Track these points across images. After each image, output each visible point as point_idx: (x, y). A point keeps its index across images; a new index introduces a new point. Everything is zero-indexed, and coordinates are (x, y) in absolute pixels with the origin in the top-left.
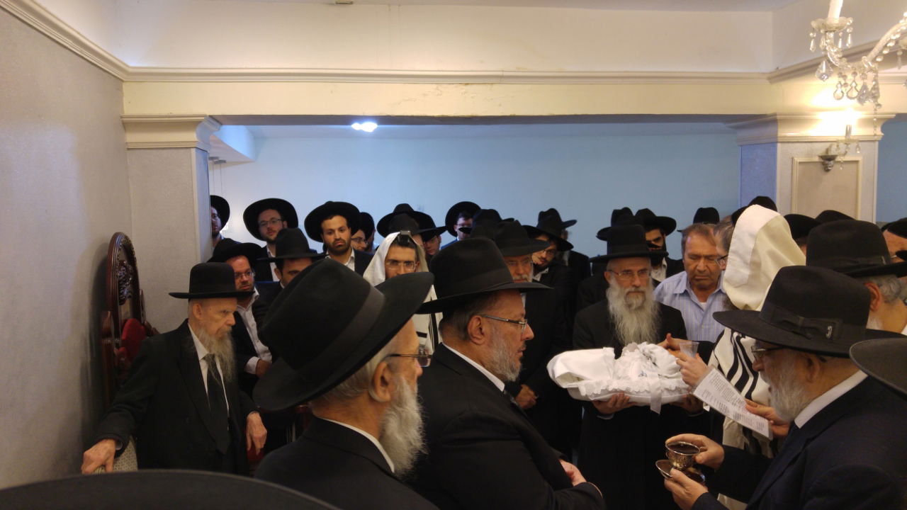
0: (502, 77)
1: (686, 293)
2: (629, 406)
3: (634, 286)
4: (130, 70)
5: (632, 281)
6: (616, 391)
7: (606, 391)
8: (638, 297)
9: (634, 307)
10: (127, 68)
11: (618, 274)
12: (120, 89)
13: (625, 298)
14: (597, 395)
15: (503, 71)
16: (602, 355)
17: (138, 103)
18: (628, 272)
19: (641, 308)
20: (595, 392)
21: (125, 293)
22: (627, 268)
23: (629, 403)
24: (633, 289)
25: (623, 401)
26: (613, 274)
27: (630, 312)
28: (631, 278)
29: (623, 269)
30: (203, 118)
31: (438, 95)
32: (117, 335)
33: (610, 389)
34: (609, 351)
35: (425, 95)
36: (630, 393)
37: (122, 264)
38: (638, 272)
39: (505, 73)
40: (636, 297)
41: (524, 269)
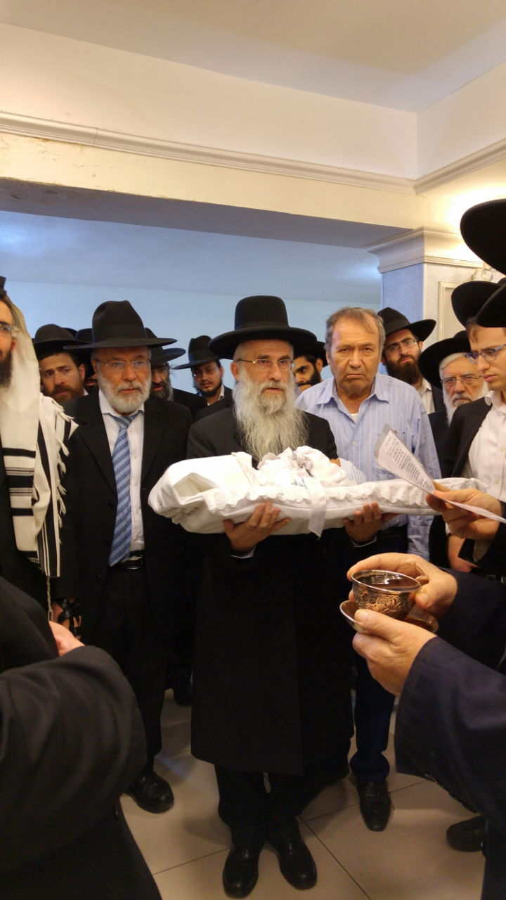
0: (96, 137)
1: (332, 403)
3: (273, 380)
5: (269, 373)
8: (276, 398)
9: (271, 411)
11: (252, 362)
13: (259, 397)
15: (97, 129)
18: (264, 360)
19: (279, 413)
22: (263, 354)
24: (271, 384)
26: (243, 363)
27: (265, 417)
28: (267, 369)
29: (257, 356)
34: (244, 458)
38: (278, 360)
39: (100, 133)
40: (273, 396)
41: (135, 373)
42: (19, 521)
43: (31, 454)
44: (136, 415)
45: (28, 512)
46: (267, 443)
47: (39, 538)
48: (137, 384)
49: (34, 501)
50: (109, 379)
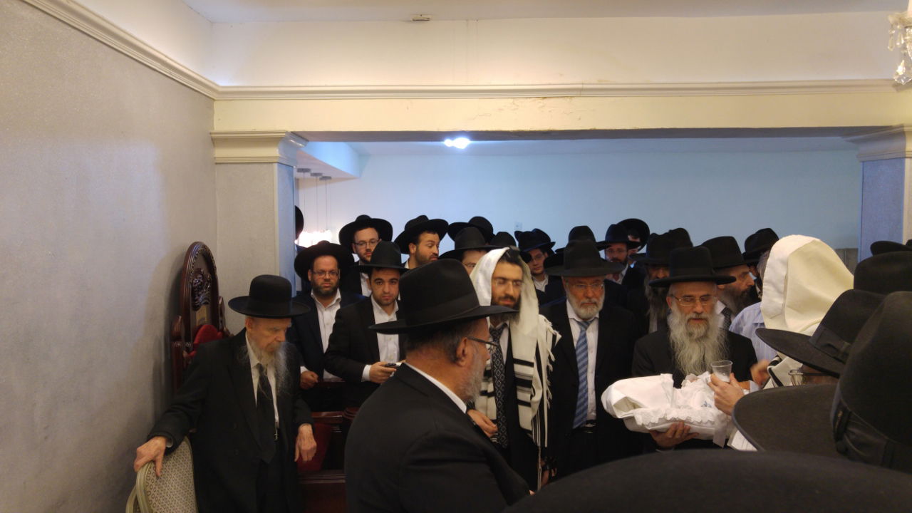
0: (581, 90)
2: (690, 437)
3: (695, 312)
4: (220, 90)
5: (693, 307)
6: (674, 420)
7: (664, 420)
9: (695, 336)
10: (217, 88)
11: (679, 299)
12: (211, 108)
13: (686, 325)
14: (654, 424)
15: (583, 84)
16: (660, 382)
17: (227, 120)
18: (690, 299)
20: (653, 421)
21: (200, 300)
22: (688, 294)
23: (689, 434)
24: (694, 316)
25: (683, 431)
26: (675, 299)
27: (691, 341)
28: (691, 305)
29: (683, 295)
30: (284, 134)
31: (515, 109)
32: (187, 339)
33: (669, 418)
34: (667, 378)
35: (500, 110)
36: (691, 423)
37: (198, 271)
38: (700, 297)
39: (585, 86)
40: (697, 325)
41: (593, 292)
42: (522, 409)
43: (531, 365)
44: (593, 321)
45: (528, 404)
46: (693, 361)
47: (534, 420)
48: (594, 300)
49: (532, 396)
50: (575, 295)
